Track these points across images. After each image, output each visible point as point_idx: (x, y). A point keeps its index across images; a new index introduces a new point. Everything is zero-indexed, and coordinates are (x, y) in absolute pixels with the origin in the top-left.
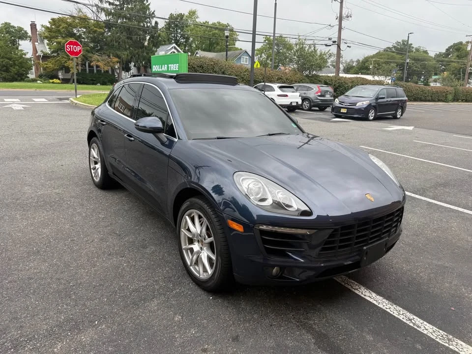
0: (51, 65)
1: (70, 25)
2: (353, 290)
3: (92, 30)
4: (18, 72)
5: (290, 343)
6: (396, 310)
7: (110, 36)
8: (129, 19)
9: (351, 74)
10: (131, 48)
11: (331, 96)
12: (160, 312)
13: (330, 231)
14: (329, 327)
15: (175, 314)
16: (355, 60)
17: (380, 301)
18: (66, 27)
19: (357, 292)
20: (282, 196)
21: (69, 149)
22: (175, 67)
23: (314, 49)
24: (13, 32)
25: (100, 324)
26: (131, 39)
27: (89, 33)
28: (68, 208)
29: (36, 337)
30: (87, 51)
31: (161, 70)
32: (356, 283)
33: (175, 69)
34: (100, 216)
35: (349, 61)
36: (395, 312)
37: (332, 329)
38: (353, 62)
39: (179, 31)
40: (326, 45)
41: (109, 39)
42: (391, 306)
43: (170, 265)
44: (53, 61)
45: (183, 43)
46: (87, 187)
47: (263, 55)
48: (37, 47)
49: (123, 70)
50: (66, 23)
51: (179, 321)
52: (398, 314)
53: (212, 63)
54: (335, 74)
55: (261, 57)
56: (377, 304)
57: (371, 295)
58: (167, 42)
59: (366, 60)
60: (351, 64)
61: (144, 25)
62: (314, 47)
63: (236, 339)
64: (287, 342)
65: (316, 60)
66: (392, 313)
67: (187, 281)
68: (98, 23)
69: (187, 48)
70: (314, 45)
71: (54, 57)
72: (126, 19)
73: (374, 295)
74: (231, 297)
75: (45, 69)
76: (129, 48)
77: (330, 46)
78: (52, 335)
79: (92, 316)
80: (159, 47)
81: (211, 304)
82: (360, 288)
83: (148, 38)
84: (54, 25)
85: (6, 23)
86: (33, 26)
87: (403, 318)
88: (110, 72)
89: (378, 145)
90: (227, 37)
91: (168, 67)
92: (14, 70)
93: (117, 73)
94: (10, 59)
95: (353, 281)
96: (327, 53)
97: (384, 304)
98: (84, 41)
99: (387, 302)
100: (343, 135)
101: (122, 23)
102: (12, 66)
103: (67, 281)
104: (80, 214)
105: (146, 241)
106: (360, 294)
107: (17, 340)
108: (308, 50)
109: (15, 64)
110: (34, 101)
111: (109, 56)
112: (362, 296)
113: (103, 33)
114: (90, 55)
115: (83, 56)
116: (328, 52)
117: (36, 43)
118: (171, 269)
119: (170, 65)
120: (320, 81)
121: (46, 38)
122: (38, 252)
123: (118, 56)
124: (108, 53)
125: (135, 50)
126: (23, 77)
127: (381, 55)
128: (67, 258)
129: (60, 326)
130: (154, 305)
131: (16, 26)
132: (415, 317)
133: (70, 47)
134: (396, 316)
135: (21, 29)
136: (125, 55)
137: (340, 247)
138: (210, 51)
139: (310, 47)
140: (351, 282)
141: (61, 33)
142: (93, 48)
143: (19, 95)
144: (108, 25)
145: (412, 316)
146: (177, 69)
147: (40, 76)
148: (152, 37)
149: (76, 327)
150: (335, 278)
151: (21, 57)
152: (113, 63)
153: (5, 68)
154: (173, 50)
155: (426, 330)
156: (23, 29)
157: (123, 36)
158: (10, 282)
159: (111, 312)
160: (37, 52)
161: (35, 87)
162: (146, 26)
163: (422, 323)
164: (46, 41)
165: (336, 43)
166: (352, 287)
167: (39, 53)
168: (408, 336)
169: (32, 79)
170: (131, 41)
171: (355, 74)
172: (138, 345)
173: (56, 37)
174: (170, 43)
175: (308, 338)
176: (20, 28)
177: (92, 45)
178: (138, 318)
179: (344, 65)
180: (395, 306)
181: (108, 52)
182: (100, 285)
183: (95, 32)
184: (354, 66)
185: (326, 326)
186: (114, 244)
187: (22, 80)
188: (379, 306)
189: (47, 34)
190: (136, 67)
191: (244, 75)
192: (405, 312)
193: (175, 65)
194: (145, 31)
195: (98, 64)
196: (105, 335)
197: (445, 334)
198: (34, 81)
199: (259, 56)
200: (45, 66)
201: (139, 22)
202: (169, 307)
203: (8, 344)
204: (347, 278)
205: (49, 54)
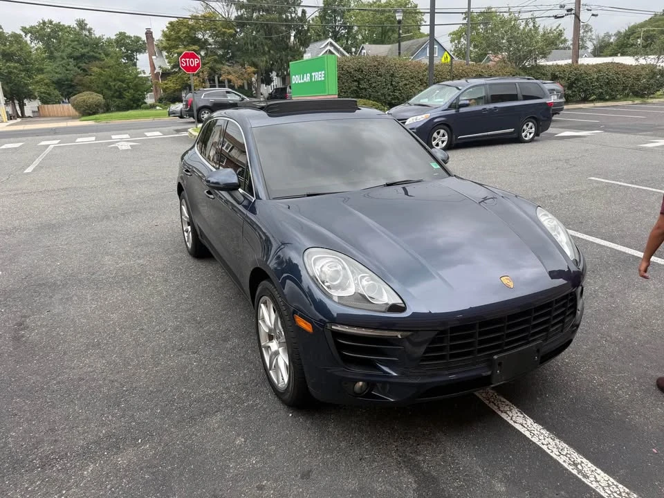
0: (172, 85)
1: (192, 28)
2: (499, 413)
3: (219, 32)
4: (134, 97)
5: (379, 487)
6: (558, 448)
7: (243, 38)
8: (267, 11)
9: (605, 56)
10: (272, 52)
11: (561, 98)
12: (219, 432)
13: (433, 334)
14: (444, 467)
15: (238, 435)
16: (613, 32)
17: (536, 432)
18: (187, 31)
19: (504, 416)
20: (367, 283)
21: (170, 203)
22: (320, 76)
23: (534, 26)
24: (129, 44)
25: (143, 443)
26: (271, 39)
27: (217, 36)
28: (148, 285)
29: (69, 454)
30: (215, 61)
31: (302, 81)
32: (507, 402)
33: (320, 79)
34: (183, 295)
35: (602, 35)
36: (555, 450)
37: (447, 471)
38: (610, 36)
39: (339, 18)
40: (556, 17)
41: (242, 42)
42: (551, 441)
43: (252, 366)
44: (174, 80)
45: (344, 36)
46: (178, 255)
47: (462, 39)
48: (155, 61)
49: (263, 82)
50: (188, 26)
51: (241, 445)
52: (558, 453)
53: (376, 63)
54: (570, 61)
55: (459, 43)
56: (530, 437)
57: (524, 422)
58: (322, 37)
59: (632, 31)
60: (606, 39)
61: (287, 17)
62: (534, 23)
63: (306, 475)
64: (376, 485)
65: (537, 42)
66: (549, 452)
67: (266, 389)
68: (227, 23)
69: (349, 42)
70: (533, 19)
71: (175, 72)
72: (263, 11)
73: (530, 421)
74: (317, 415)
75: (164, 90)
76: (269, 51)
77: (563, 17)
78: (87, 454)
79: (137, 432)
80: (309, 46)
81: (288, 423)
82: (510, 410)
83: (293, 35)
84: (173, 30)
85: (121, 33)
86: (149, 34)
87: (564, 461)
88: (246, 88)
89: (620, 174)
90: (399, 22)
91: (311, 77)
92: (127, 94)
93: (254, 87)
94: (123, 81)
95: (503, 399)
96: (555, 30)
97: (541, 437)
98: (211, 48)
99: (546, 435)
100: (567, 161)
101: (258, 18)
102: (125, 90)
103: (121, 384)
104: (160, 293)
105: (230, 331)
106: (508, 419)
107: (47, 457)
108: (524, 29)
109: (129, 87)
110: (146, 136)
111: (243, 65)
112: (511, 422)
113: (235, 35)
114: (219, 66)
115: (210, 68)
116: (557, 28)
117: (154, 57)
118: (251, 371)
119: (313, 74)
120: (544, 74)
121: (165, 48)
122: (99, 344)
123: (254, 65)
124: (242, 62)
125: (277, 53)
126: (140, 103)
127: (657, 21)
128: (129, 353)
129: (97, 443)
130: (214, 421)
131: (132, 35)
132: (584, 460)
133: (186, 62)
134: (555, 456)
135: (138, 39)
136: (263, 61)
137: (452, 356)
138: (382, 42)
139: (527, 24)
140: (500, 401)
141: (182, 41)
142: (222, 56)
143: (131, 129)
144: (241, 22)
145: (578, 458)
146: (323, 79)
147: (160, 100)
148: (299, 32)
149: (115, 444)
150: (476, 394)
151: (136, 77)
152: (249, 74)
153: (118, 93)
154: (329, 48)
155: (597, 481)
156: (140, 38)
157: (261, 36)
158: (59, 383)
159: (161, 428)
160: (155, 69)
161: (152, 116)
162: (290, 18)
163: (592, 471)
164: (165, 53)
165: (573, 12)
166: (499, 408)
167: (158, 70)
168: (563, 489)
169: (150, 105)
170: (270, 42)
171: (611, 56)
172: (181, 474)
173: (176, 47)
174: (326, 38)
175: (409, 481)
176: (137, 37)
177: (220, 52)
178: (190, 438)
179: (595, 43)
180: (557, 441)
181: (241, 60)
182: (158, 391)
183: (224, 34)
184: (612, 43)
185: (440, 465)
186: (189, 335)
187: (138, 107)
188: (533, 439)
189: (165, 44)
190: (280, 76)
191: (424, 76)
192: (571, 451)
193: (320, 73)
194: (289, 24)
195: (229, 77)
196: (146, 457)
197: (627, 490)
198: (152, 107)
199: (456, 42)
200: (164, 87)
201: (280, 14)
202: (233, 425)
203: (37, 462)
204: (496, 394)
205: (169, 70)
